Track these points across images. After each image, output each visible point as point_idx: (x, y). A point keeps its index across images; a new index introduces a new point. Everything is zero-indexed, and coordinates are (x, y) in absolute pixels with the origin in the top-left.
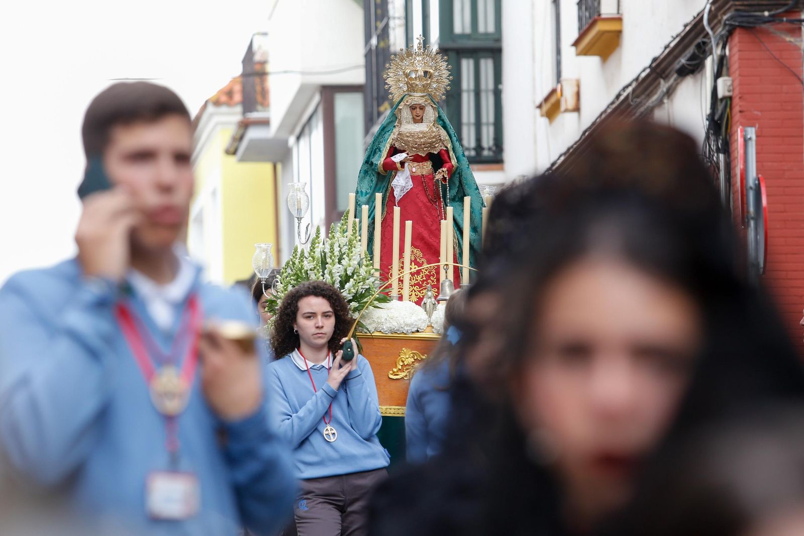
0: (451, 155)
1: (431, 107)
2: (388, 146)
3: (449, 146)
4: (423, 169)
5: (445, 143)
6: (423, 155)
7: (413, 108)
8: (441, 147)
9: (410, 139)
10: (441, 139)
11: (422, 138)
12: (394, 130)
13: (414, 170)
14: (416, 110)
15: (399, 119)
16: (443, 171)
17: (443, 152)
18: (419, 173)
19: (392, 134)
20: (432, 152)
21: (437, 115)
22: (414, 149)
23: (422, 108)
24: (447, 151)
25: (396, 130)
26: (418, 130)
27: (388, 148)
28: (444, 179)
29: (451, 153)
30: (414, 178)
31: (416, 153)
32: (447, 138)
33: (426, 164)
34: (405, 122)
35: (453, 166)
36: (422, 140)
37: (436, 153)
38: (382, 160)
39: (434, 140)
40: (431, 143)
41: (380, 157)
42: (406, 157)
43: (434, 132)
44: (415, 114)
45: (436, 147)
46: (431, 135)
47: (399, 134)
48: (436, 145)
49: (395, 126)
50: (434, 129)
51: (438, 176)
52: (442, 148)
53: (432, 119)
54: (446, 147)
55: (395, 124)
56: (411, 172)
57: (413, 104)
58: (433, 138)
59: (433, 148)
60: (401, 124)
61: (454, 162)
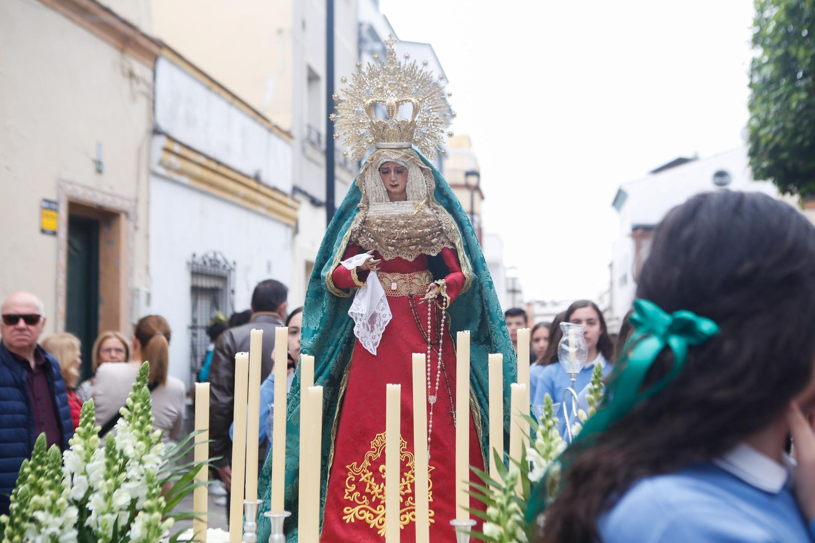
0: (460, 258)
1: (419, 170)
2: (344, 244)
3: (459, 242)
4: (413, 286)
5: (449, 236)
6: (411, 260)
7: (384, 170)
8: (443, 243)
9: (381, 229)
10: (441, 230)
11: (404, 227)
12: (357, 216)
13: (394, 286)
14: (389, 176)
15: (364, 196)
16: (438, 285)
17: (448, 252)
18: (404, 292)
19: (354, 222)
20: (427, 253)
21: (434, 186)
22: (390, 248)
23: (401, 171)
24: (455, 252)
25: (359, 217)
26: (397, 212)
27: (344, 247)
28: (440, 298)
29: (462, 254)
30: (394, 301)
31: (396, 256)
32: (455, 226)
33: (417, 276)
34: (374, 198)
35: (465, 278)
36: (404, 231)
37: (434, 255)
38: (333, 268)
39: (427, 230)
40: (423, 237)
41: (331, 264)
42: (368, 260)
43: (429, 216)
44: (388, 182)
45: (432, 244)
46: (421, 221)
47: (364, 222)
48: (434, 241)
49: (358, 210)
50: (428, 211)
51: (430, 295)
52: (445, 245)
53: (423, 192)
54: (454, 244)
55: (359, 205)
56: (387, 289)
57: (381, 162)
58: (428, 226)
59: (427, 245)
60: (368, 204)
61: (467, 270)
